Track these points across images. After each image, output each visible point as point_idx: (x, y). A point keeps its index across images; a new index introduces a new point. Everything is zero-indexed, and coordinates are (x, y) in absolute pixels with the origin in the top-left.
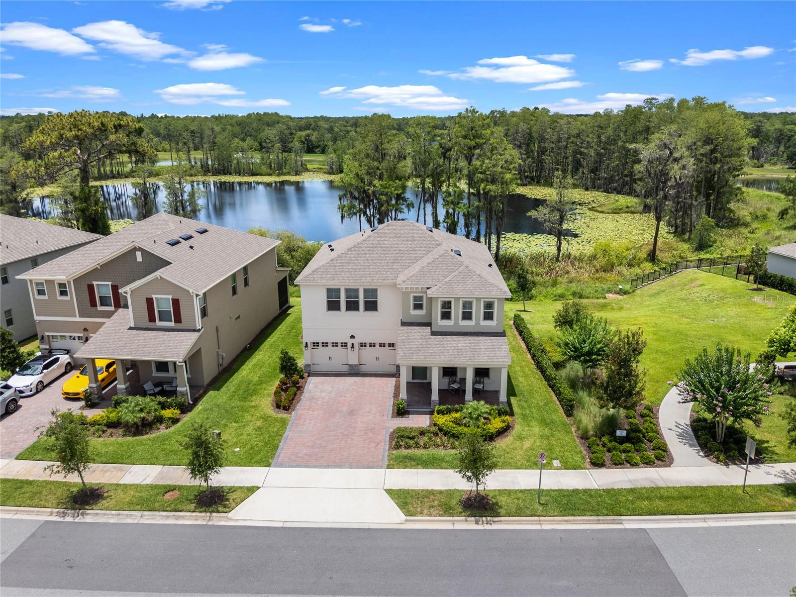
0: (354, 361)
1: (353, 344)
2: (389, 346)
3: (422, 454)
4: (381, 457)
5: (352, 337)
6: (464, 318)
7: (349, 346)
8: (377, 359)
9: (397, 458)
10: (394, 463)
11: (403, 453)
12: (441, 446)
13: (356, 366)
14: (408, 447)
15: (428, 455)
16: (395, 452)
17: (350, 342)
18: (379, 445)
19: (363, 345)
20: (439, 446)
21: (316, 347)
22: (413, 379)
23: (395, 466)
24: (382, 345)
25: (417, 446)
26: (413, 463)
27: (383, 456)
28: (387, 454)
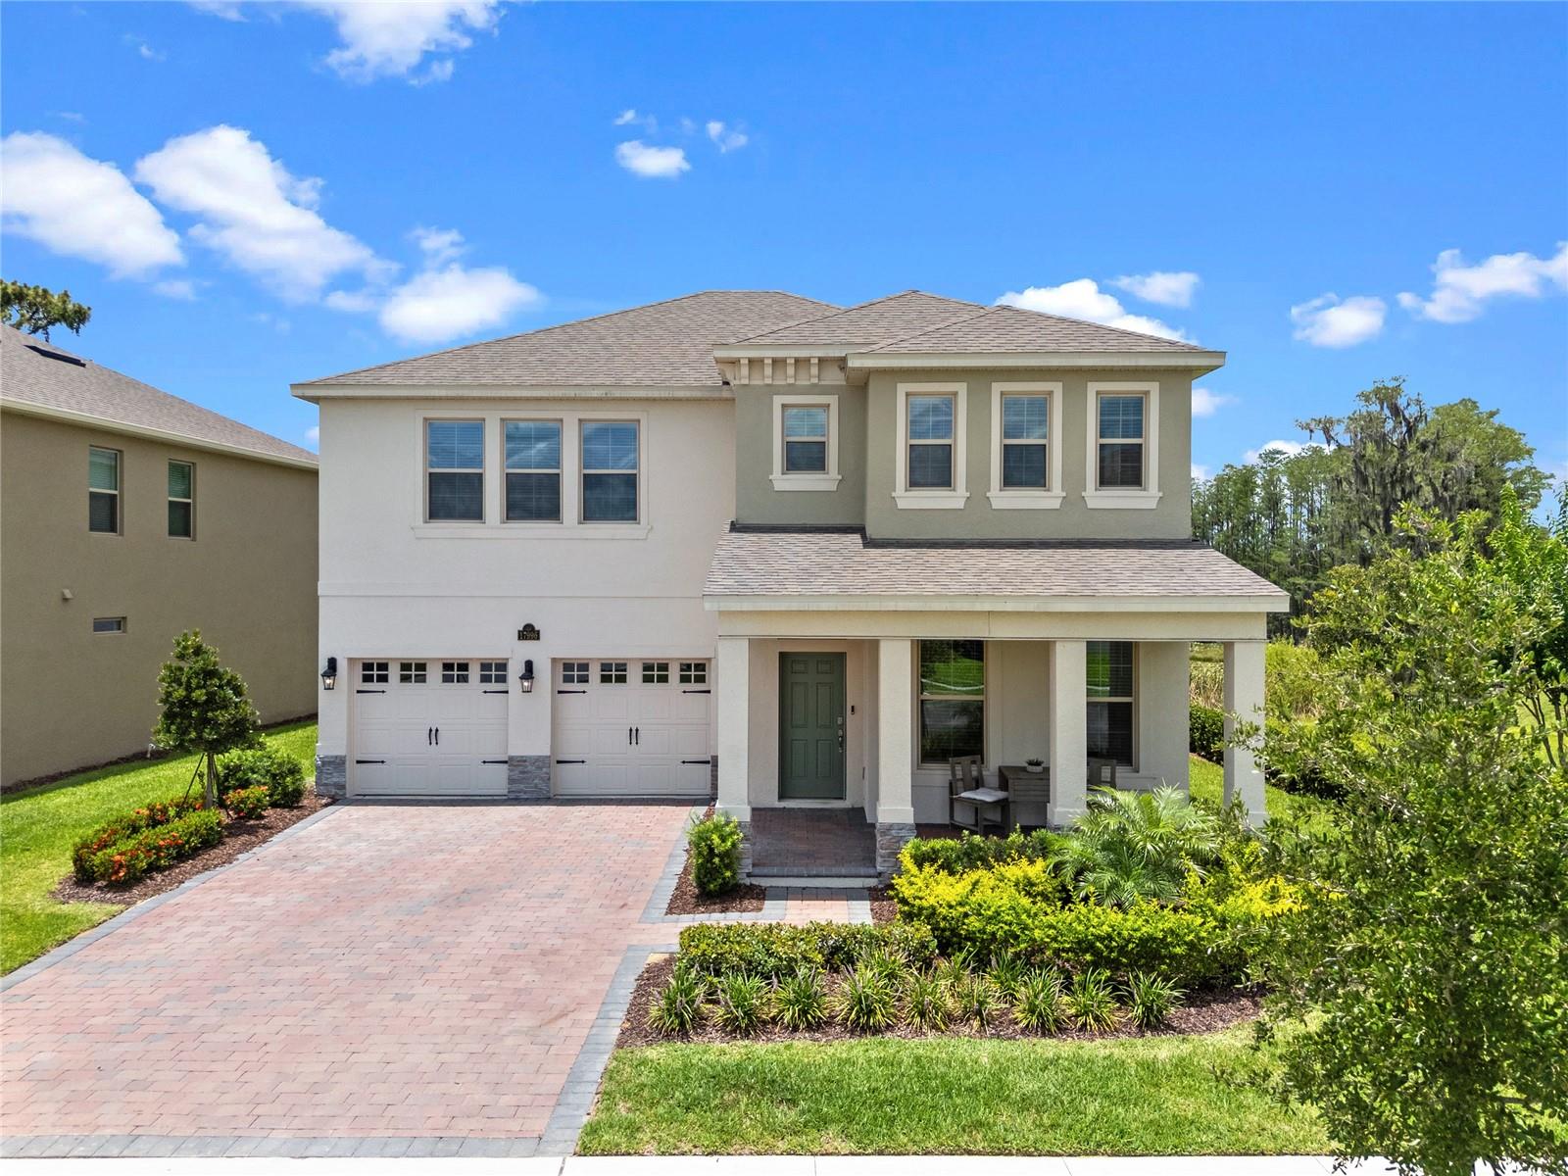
0: (533, 744)
1: (529, 665)
2: (685, 679)
3: (843, 1062)
4: (556, 1082)
5: (529, 633)
6: (1009, 480)
7: (515, 670)
8: (634, 734)
9: (667, 1082)
10: (638, 1117)
11: (712, 1057)
12: (964, 1019)
13: (540, 762)
14: (747, 1024)
15: (882, 1062)
16: (657, 1053)
17: (518, 653)
18: (564, 1023)
19: (573, 672)
20: (949, 1018)
21: (375, 686)
22: (782, 797)
23: (644, 1136)
24: (655, 672)
25: (811, 1021)
26: (785, 1115)
27: (574, 1078)
28: (602, 1062)
